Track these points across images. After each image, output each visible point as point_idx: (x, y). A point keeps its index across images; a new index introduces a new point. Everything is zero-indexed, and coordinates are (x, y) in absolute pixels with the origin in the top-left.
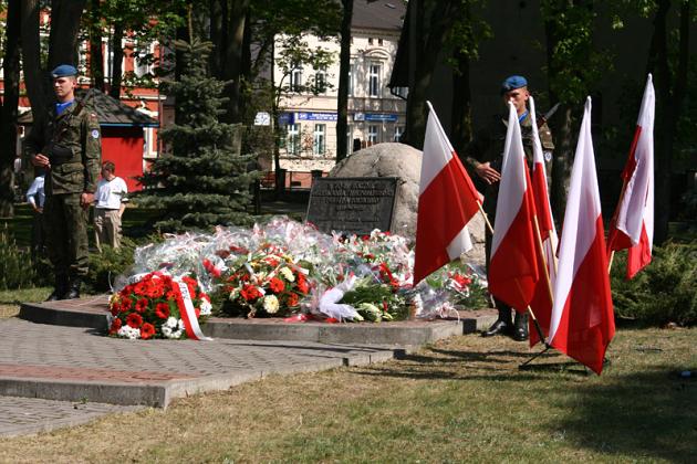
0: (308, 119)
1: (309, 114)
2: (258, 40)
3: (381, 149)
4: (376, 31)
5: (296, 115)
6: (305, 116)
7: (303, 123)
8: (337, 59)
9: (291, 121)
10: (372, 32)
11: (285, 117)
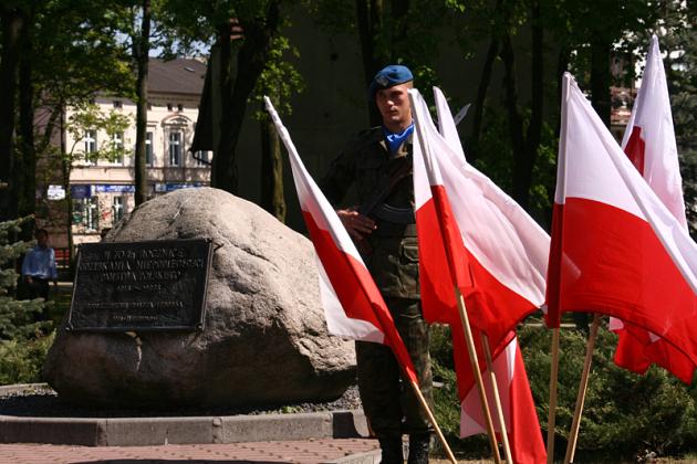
0: (106, 191)
1: (107, 185)
2: (45, 103)
3: (181, 196)
4: (176, 97)
5: (93, 188)
6: (102, 188)
7: (102, 195)
8: (133, 122)
9: (88, 194)
10: (171, 97)
11: (81, 190)
